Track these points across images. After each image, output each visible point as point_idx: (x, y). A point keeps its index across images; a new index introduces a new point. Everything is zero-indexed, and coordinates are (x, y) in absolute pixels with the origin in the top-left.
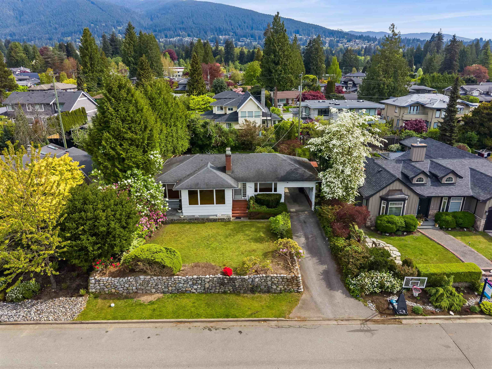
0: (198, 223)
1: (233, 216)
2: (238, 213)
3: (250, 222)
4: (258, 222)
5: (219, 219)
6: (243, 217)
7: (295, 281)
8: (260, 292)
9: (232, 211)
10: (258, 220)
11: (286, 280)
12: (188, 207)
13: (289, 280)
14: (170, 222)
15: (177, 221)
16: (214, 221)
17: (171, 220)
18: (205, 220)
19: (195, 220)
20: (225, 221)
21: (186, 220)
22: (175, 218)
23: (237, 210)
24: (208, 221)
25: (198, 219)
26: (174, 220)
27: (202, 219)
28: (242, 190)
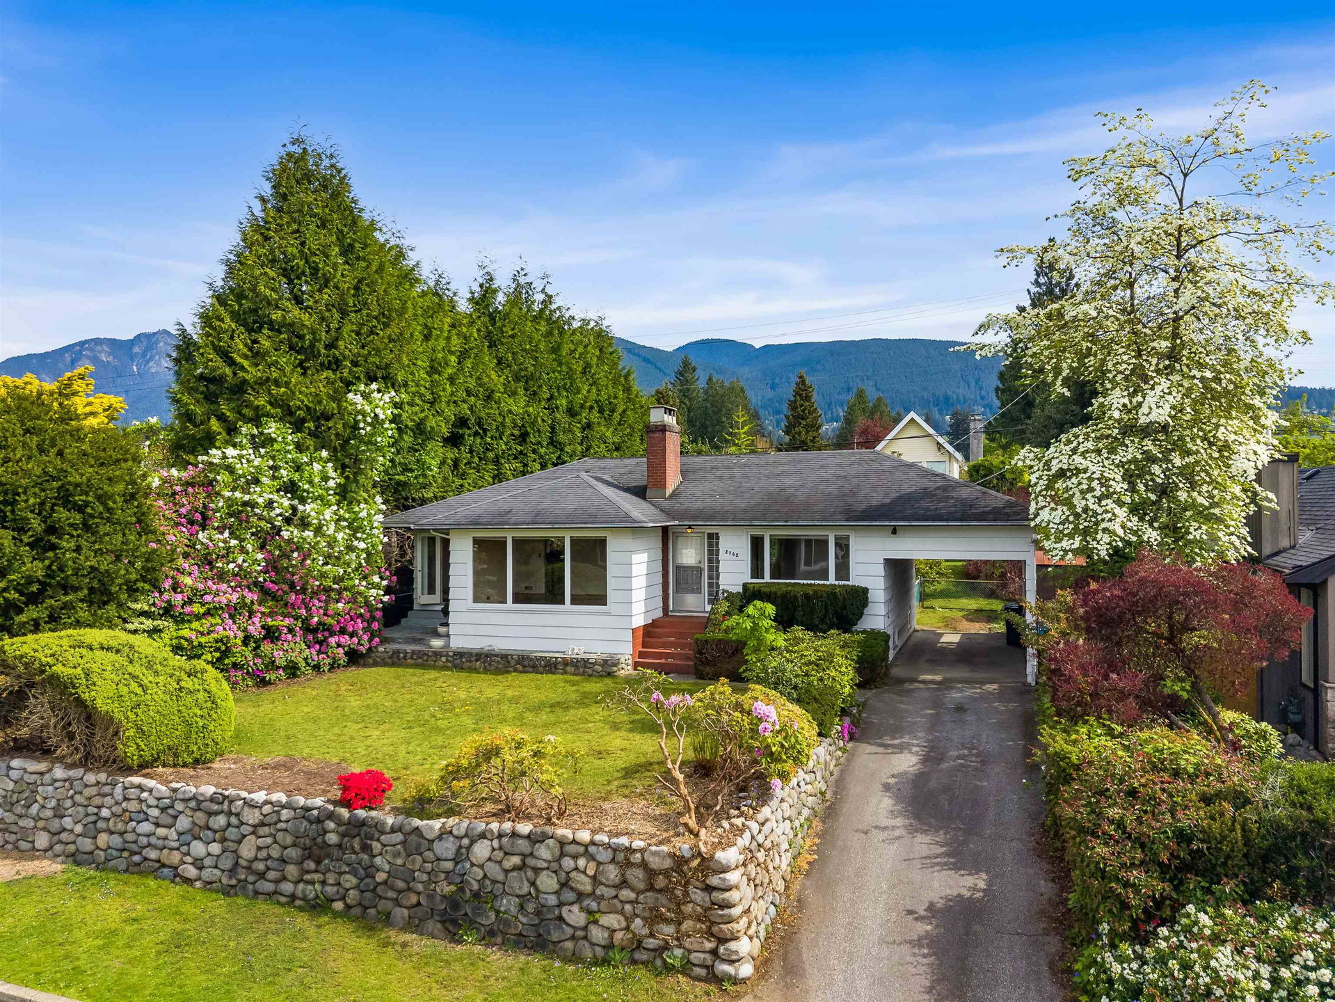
0: (487, 671)
1: (635, 665)
2: (667, 656)
5: (566, 662)
7: (697, 895)
8: (492, 933)
9: (644, 645)
11: (640, 873)
12: (470, 610)
13: (661, 882)
14: (389, 661)
15: (412, 658)
16: (546, 666)
17: (394, 653)
18: (513, 662)
19: (477, 660)
20: (590, 671)
21: (444, 659)
22: (409, 648)
23: (664, 645)
24: (524, 666)
25: (487, 656)
26: (402, 655)
27: (502, 658)
28: (706, 573)
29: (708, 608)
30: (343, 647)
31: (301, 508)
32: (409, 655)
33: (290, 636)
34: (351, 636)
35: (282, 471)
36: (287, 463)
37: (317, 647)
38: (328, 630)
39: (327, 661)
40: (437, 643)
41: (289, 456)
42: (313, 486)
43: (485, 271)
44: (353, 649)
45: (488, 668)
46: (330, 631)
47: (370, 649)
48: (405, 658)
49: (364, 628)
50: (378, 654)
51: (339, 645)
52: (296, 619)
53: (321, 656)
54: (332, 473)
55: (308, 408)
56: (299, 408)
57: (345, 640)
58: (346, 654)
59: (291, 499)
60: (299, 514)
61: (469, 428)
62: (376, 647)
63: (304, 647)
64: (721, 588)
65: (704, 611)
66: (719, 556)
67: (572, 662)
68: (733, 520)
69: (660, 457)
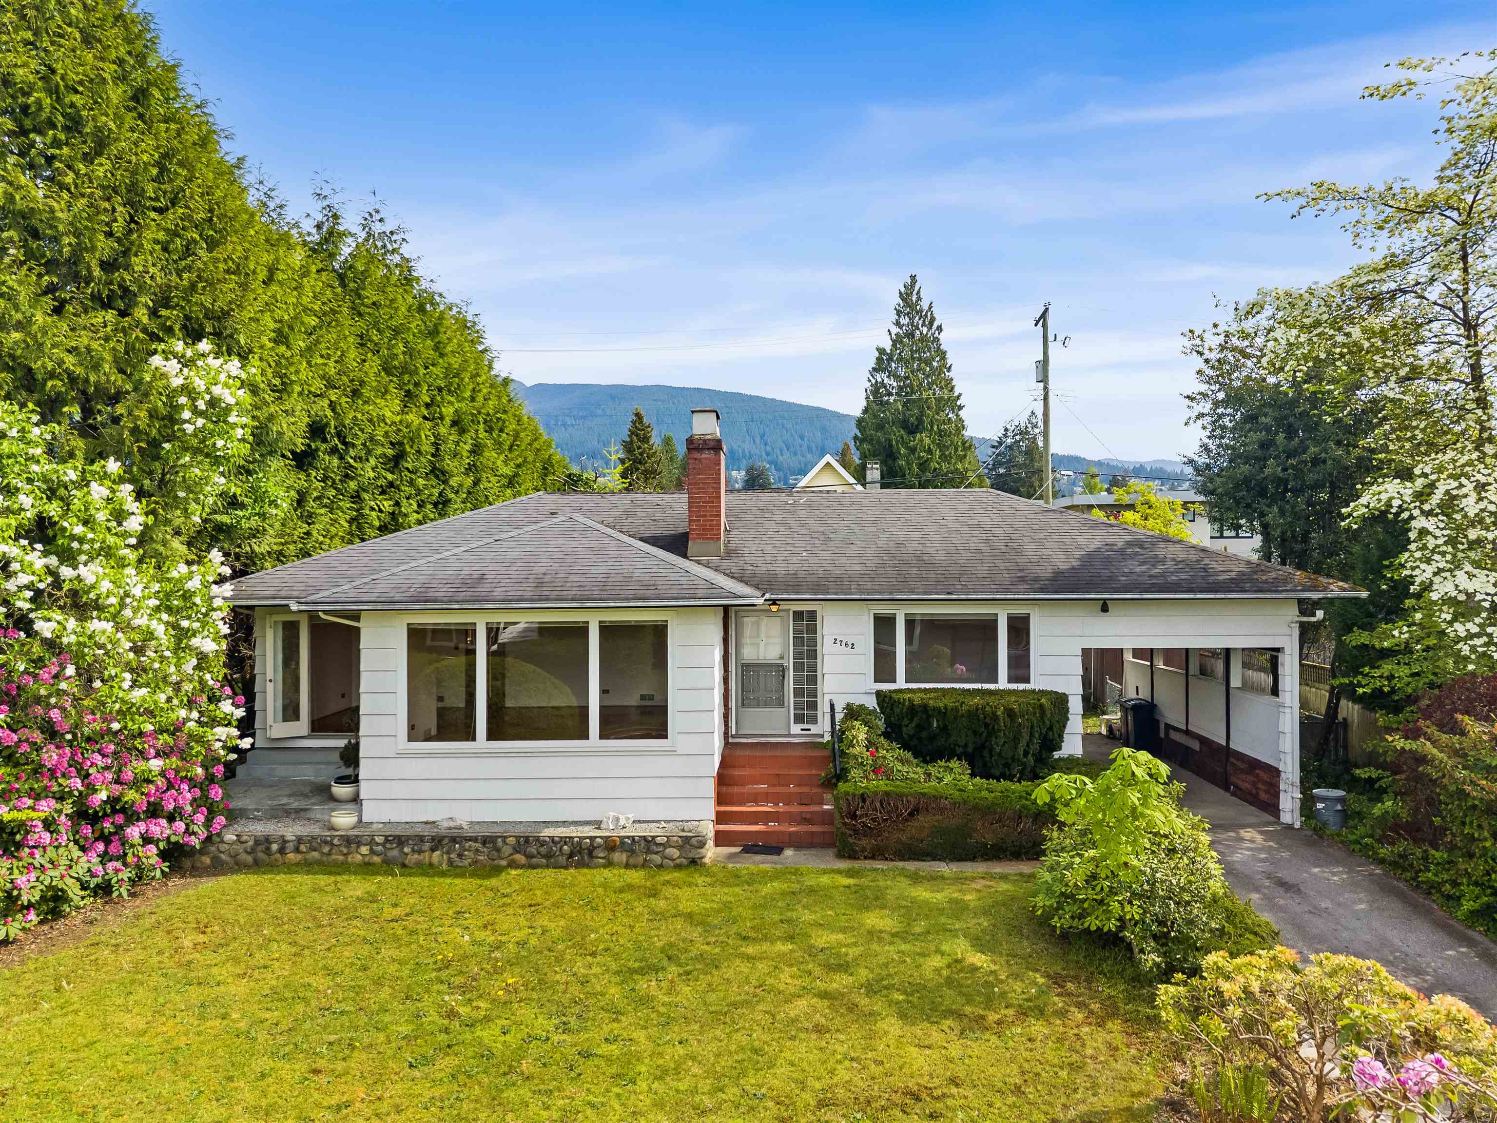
0: (455, 870)
1: (721, 839)
2: (766, 817)
3: (850, 873)
4: (916, 879)
5: (611, 845)
6: (800, 843)
9: (721, 799)
10: (911, 866)
12: (400, 756)
14: (249, 859)
15: (297, 850)
16: (571, 855)
17: (257, 842)
18: (507, 850)
19: (433, 850)
20: (657, 859)
21: (364, 850)
22: (291, 830)
23: (756, 799)
24: (529, 856)
25: (454, 840)
26: (275, 847)
27: (484, 843)
28: (791, 674)
29: (796, 729)
30: (156, 842)
31: (66, 572)
32: (290, 846)
33: (46, 837)
34: (171, 819)
35: (22, 497)
36: (30, 481)
37: (101, 847)
38: (123, 810)
39: (125, 875)
40: (344, 819)
41: (35, 468)
42: (93, 530)
43: (326, 203)
44: (177, 843)
45: (458, 862)
46: (131, 815)
47: (208, 839)
48: (282, 851)
49: (194, 800)
50: (224, 847)
51: (147, 840)
52: (61, 799)
53: (110, 866)
54: (131, 505)
55: (73, 379)
56: (52, 375)
57: (160, 828)
58: (164, 855)
59: (45, 554)
60: (66, 586)
61: (325, 440)
62: (219, 835)
63: (76, 853)
64: (827, 698)
65: (789, 735)
66: (819, 648)
67: (622, 843)
68: (860, 592)
69: (710, 490)
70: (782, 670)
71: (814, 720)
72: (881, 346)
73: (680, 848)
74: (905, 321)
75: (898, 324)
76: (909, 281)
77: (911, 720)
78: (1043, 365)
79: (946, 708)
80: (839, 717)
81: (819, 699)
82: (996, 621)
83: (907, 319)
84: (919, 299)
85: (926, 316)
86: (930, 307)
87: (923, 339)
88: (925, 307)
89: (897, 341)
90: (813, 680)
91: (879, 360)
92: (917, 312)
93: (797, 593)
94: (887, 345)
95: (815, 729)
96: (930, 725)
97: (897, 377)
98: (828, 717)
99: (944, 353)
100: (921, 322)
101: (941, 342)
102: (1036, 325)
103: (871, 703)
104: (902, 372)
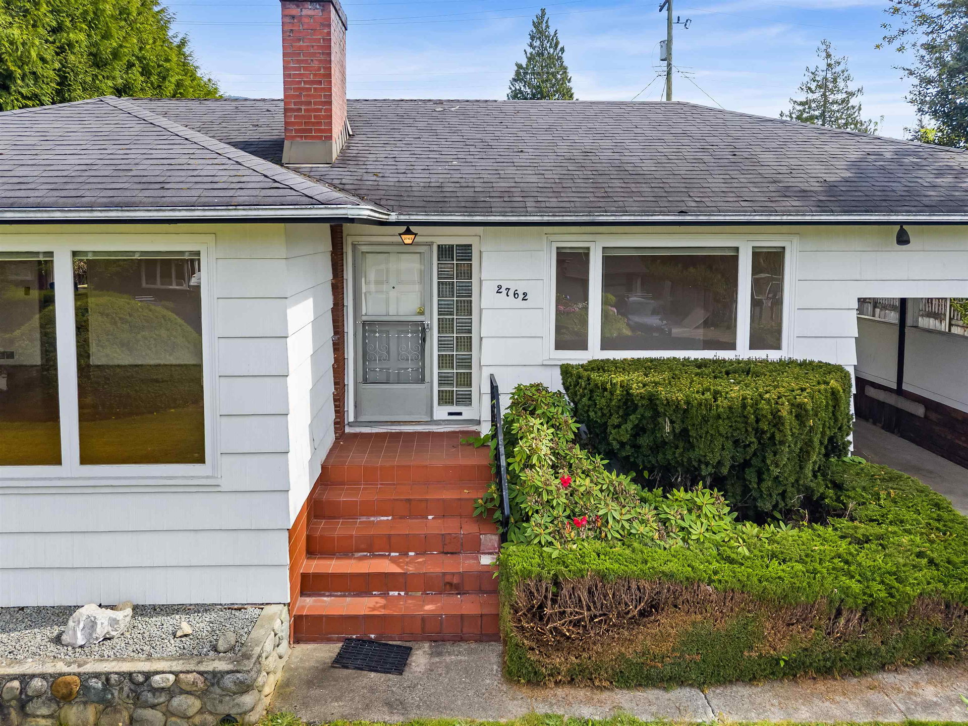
5: (62, 692)
6: (441, 635)
9: (312, 547)
28: (434, 335)
29: (441, 412)
64: (486, 373)
65: (432, 422)
66: (474, 298)
67: (85, 688)
68: (541, 211)
69: (315, 64)
70: (422, 331)
71: (466, 399)
72: (519, 62)
73: (202, 695)
74: (537, 43)
75: (531, 45)
76: (540, 13)
77: (625, 418)
78: (668, 44)
79: (688, 403)
80: (505, 402)
81: (474, 371)
82: (735, 259)
83: (538, 42)
84: (547, 27)
85: (552, 39)
86: (555, 34)
87: (550, 57)
88: (552, 33)
89: (530, 59)
90: (466, 343)
91: (518, 73)
92: (546, 37)
93: (443, 212)
94: (524, 62)
95: (468, 413)
96: (658, 427)
97: (530, 85)
98: (487, 401)
99: (566, 68)
100: (548, 45)
101: (564, 60)
102: (660, 10)
103: (554, 383)
104: (535, 82)
